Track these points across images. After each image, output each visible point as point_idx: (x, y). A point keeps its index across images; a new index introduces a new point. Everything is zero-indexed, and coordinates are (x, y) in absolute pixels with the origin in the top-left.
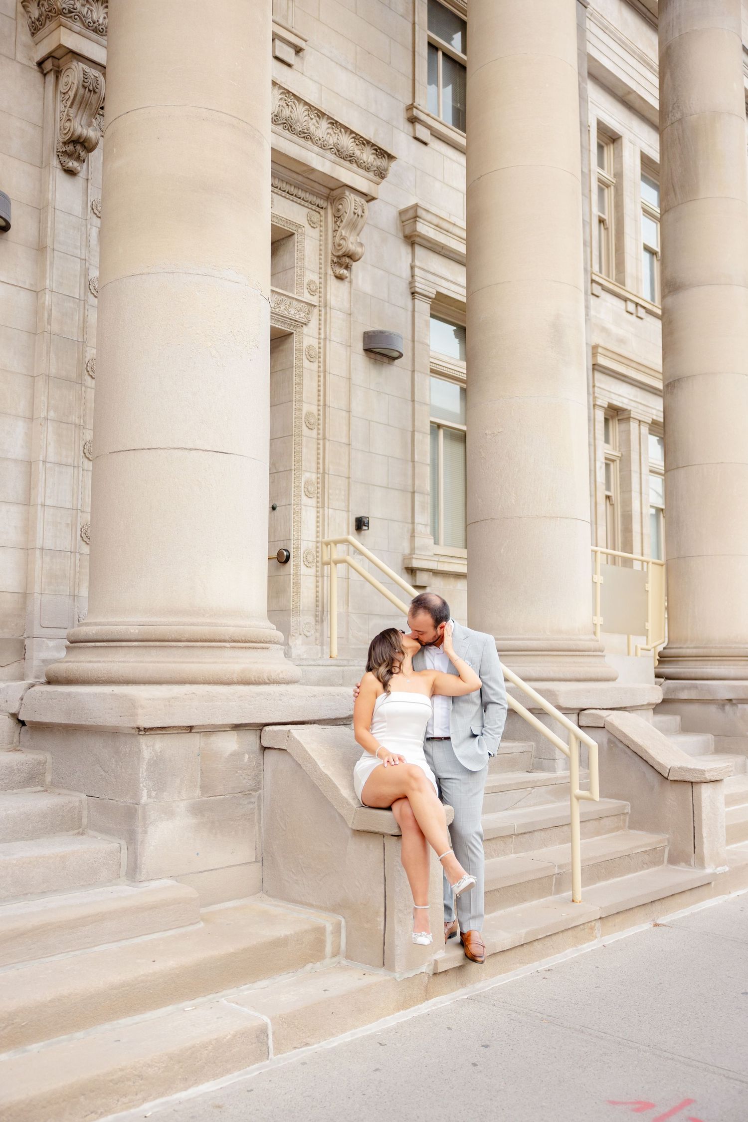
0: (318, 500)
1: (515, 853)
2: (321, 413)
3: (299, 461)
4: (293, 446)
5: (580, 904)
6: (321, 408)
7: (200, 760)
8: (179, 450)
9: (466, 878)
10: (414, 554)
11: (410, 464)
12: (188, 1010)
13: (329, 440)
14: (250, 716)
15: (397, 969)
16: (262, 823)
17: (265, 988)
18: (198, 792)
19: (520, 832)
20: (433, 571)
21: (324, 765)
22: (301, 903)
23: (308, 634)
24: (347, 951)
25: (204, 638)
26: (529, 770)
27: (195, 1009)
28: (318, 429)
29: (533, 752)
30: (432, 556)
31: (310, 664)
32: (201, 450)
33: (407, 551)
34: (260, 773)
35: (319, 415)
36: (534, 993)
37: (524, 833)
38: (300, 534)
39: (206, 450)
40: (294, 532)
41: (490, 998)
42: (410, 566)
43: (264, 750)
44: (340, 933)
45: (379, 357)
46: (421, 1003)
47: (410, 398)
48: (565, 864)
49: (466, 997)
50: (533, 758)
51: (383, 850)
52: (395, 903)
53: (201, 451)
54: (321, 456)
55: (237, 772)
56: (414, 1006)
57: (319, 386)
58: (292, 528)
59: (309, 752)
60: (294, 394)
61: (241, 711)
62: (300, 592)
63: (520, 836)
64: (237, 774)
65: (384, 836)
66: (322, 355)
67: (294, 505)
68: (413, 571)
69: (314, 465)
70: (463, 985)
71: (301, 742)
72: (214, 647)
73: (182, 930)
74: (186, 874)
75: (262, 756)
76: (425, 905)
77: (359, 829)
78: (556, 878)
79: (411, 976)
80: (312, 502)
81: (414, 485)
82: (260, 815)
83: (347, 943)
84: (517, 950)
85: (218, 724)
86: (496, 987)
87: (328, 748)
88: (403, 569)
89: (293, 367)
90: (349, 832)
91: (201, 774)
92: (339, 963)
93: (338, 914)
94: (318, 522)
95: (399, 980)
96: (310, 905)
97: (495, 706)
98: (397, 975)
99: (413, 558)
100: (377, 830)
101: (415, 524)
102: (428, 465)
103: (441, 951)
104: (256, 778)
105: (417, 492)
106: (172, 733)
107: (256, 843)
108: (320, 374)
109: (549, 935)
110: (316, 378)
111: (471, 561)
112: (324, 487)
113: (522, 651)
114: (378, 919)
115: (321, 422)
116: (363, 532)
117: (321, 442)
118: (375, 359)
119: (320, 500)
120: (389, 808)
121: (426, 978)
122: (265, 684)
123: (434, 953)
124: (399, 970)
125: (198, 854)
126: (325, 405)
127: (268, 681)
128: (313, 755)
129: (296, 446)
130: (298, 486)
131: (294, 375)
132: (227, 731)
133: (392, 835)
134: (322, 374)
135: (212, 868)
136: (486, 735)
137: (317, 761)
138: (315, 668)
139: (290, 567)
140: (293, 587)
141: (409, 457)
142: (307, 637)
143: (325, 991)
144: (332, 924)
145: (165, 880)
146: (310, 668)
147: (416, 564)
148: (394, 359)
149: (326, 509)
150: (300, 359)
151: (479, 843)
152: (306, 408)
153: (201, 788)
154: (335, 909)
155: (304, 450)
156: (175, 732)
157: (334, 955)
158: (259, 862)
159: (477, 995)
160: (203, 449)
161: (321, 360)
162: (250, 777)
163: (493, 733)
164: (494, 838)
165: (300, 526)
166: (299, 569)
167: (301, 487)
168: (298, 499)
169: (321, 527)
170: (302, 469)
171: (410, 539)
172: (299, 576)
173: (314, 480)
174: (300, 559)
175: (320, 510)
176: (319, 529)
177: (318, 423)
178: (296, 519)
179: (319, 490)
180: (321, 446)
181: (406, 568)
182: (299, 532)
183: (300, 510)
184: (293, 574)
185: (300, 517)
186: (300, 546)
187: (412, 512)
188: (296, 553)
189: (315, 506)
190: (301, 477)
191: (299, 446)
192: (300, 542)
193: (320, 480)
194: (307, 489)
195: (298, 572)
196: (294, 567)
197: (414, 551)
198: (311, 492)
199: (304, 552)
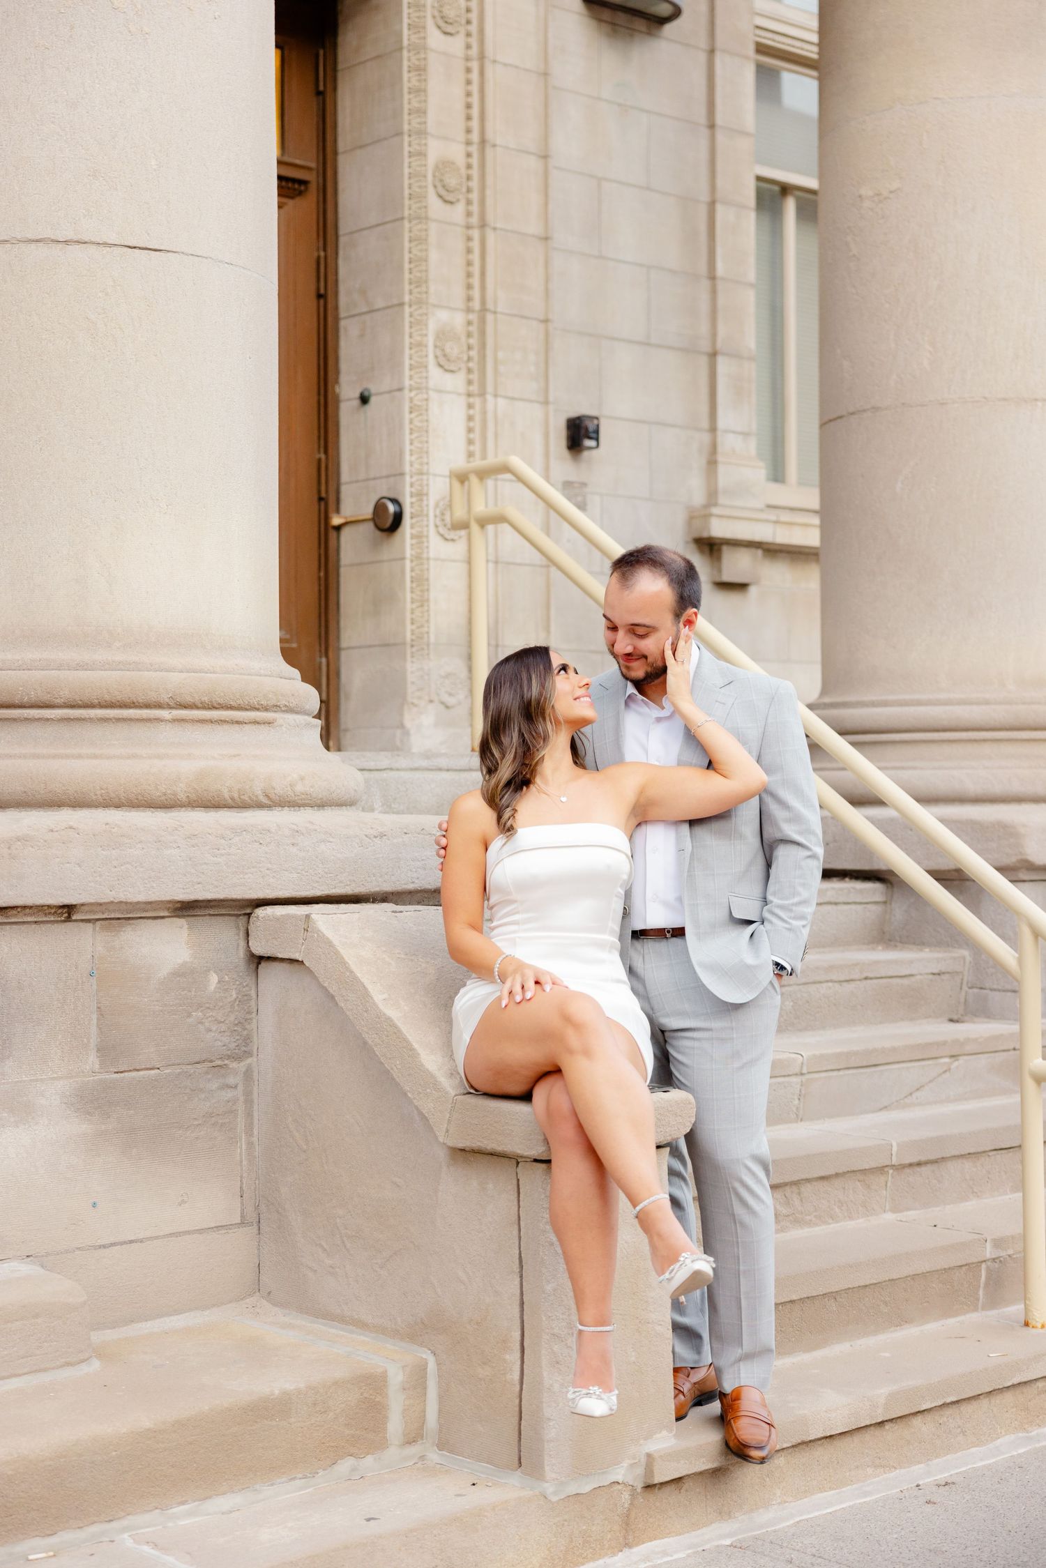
0: (471, 376)
1: (895, 1210)
2: (475, 161)
3: (421, 282)
4: (407, 244)
5: (1041, 1331)
6: (474, 149)
7: (95, 987)
8: (41, 244)
9: (688, 1261)
10: (716, 505)
11: (705, 284)
12: (37, 1559)
13: (495, 229)
14: (216, 883)
15: (549, 1474)
16: (256, 1132)
17: (231, 1512)
18: (92, 1061)
19: (907, 1162)
20: (765, 547)
21: (385, 996)
22: (342, 1320)
23: (451, 701)
24: (440, 1431)
25: (107, 697)
26: (955, 1017)
27: (54, 1556)
28: (469, 202)
29: (966, 973)
30: (762, 510)
31: (416, 765)
32: (93, 243)
33: (699, 499)
34: (248, 1016)
35: (469, 166)
36: (895, 1536)
37: (919, 1164)
38: (426, 460)
39: (105, 244)
40: (411, 455)
41: (785, 1545)
42: (705, 535)
43: (259, 963)
44: (425, 1388)
45: (621, 18)
46: (614, 1554)
47: (702, 119)
48: (1013, 1237)
49: (728, 1542)
50: (965, 987)
51: (516, 1195)
52: (544, 1319)
53: (94, 247)
54: (476, 269)
55: (189, 1015)
56: (593, 1559)
57: (468, 94)
58: (408, 447)
59: (353, 967)
60: (406, 117)
61: (193, 871)
62: (428, 600)
63: (907, 1171)
64: (190, 1020)
65: (518, 1163)
66: (474, 16)
67: (411, 390)
68: (716, 548)
69: (459, 292)
70: (724, 1514)
71: (336, 942)
72: (131, 720)
73: (45, 1378)
74: (67, 1252)
75: (254, 978)
76: (603, 1324)
77: (461, 1145)
78: (988, 1268)
79: (587, 1489)
80: (456, 382)
81: (714, 335)
82: (249, 1115)
83: (440, 1411)
84: (867, 1436)
85: (135, 900)
86: (807, 1520)
87: (403, 956)
88: (687, 542)
89: (401, 49)
90: (442, 1154)
91: (98, 1019)
92: (422, 1458)
93: (421, 1345)
94: (470, 430)
95: (554, 1499)
96: (362, 1325)
97: (792, 850)
98: (549, 1488)
99: (711, 515)
100: (499, 1148)
101: (719, 433)
102: (751, 285)
103: (664, 1433)
104: (240, 1029)
105: (723, 354)
106: (24, 923)
107: (242, 1183)
108: (469, 64)
109: (953, 1403)
110: (462, 76)
111: (829, 513)
112: (483, 346)
113: (945, 730)
114: (507, 1357)
115: (474, 184)
116: (586, 454)
117: (476, 234)
118: (614, 24)
119: (475, 377)
120: (526, 1097)
121: (626, 1496)
122: (260, 806)
123: (645, 1439)
124: (554, 1475)
125: (94, 1205)
126: (483, 141)
127: (265, 801)
128: (363, 975)
129: (413, 244)
130: (420, 343)
131: (405, 68)
132: (163, 917)
133: (536, 1161)
134: (475, 65)
135: (133, 1238)
136: (771, 922)
137: (370, 987)
138: (430, 775)
139: (403, 541)
140: (412, 588)
141: (703, 268)
142: (447, 707)
143: (368, 1520)
144: (403, 1367)
145: (14, 1265)
146: (418, 775)
147: (718, 529)
148: (662, 21)
149: (489, 398)
150: (418, 28)
151: (759, 1181)
152: (435, 150)
153: (98, 1050)
154: (415, 1333)
155: (434, 256)
156: (29, 919)
157: (410, 1440)
158: (251, 1224)
159: (756, 1538)
160: (98, 240)
161: (473, 28)
162: (223, 1027)
163: (790, 918)
164: (837, 1175)
165: (427, 442)
166: (426, 544)
167: (426, 347)
168: (421, 374)
169: (477, 443)
170: (427, 303)
171: (707, 469)
172: (425, 562)
173: (459, 328)
174: (428, 521)
175: (474, 400)
176: (474, 448)
177: (468, 186)
178: (415, 423)
179: (473, 353)
180: (474, 244)
181: (696, 541)
182: (425, 455)
183: (425, 402)
184: (411, 558)
185: (425, 418)
186: (428, 490)
187: (711, 403)
188: (416, 508)
189: (463, 391)
190: (427, 320)
191: (422, 244)
192: (428, 480)
193: (472, 329)
194: (442, 350)
195: (422, 553)
196: (414, 542)
197: (717, 499)
198: (452, 358)
199: (437, 502)
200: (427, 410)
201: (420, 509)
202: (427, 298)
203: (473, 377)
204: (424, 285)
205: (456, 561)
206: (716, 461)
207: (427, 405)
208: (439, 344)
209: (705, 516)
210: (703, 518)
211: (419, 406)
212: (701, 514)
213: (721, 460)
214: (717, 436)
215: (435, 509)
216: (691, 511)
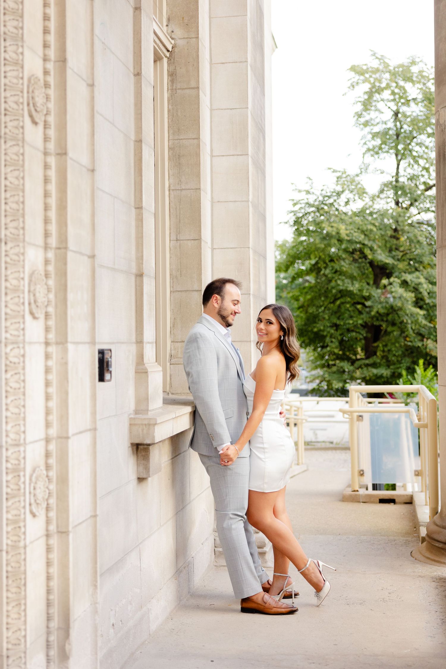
0: (49, 323)
2: (53, 80)
6: (52, 67)
13: (73, 160)
28: (46, 126)
35: (48, 85)
38: (22, 429)
40: (7, 423)
47: (131, 66)
67: (6, 345)
69: (40, 226)
80: (39, 330)
101: (144, 345)
102: (153, 213)
105: (145, 275)
112: (63, 288)
115: (51, 105)
117: (52, 160)
119: (53, 322)
126: (64, 60)
129: (9, 169)
130: (16, 289)
147: (157, 435)
152: (28, 62)
165: (24, 406)
166: (23, 529)
167: (23, 292)
168: (17, 325)
169: (55, 397)
170: (24, 241)
171: (135, 378)
172: (22, 551)
173: (41, 267)
174: (25, 501)
175: (52, 349)
176: (52, 404)
177: (47, 108)
178: (11, 384)
179: (52, 296)
180: (52, 173)
181: (132, 444)
182: (22, 423)
183: (22, 359)
184: (7, 549)
185: (22, 378)
186: (25, 463)
187: (136, 318)
188: (12, 486)
189: (42, 340)
190: (24, 261)
191: (18, 170)
192: (25, 451)
193: (51, 268)
194: (34, 295)
195: (19, 541)
196: (9, 529)
197: (148, 406)
198: (39, 304)
199: (31, 476)
200: (24, 369)
201: (17, 487)
202: (24, 234)
203: (51, 323)
204: (21, 220)
205: (39, 538)
206: (146, 371)
207: (24, 362)
208: (32, 289)
209: (149, 425)
210: (146, 426)
211: (15, 363)
212: (145, 423)
213: (149, 370)
214: (143, 349)
215: (30, 484)
216: (131, 418)
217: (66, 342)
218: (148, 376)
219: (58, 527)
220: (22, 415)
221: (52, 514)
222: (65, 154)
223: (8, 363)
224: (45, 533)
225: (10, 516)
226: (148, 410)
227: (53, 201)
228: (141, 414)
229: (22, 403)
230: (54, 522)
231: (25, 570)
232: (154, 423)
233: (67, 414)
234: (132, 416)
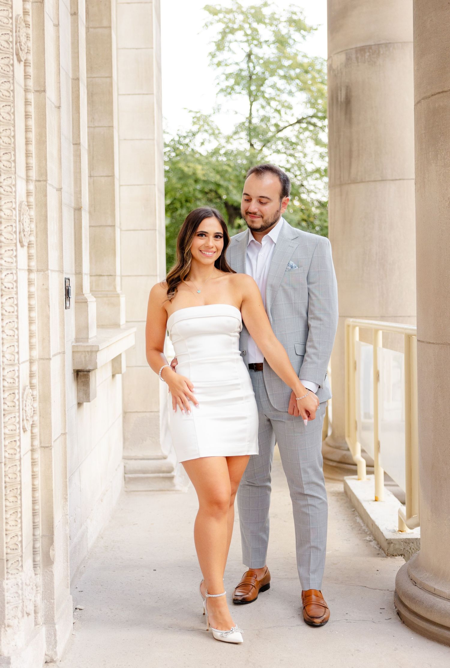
28: (26, 64)
38: (17, 350)
68: (85, 373)
80: (24, 257)
130: (9, 219)
165: (17, 329)
166: (18, 443)
167: (15, 222)
168: (11, 252)
169: (37, 322)
170: (15, 173)
171: (75, 308)
172: (18, 463)
173: (24, 198)
174: (19, 416)
175: (33, 276)
176: (34, 327)
177: (28, 47)
178: (6, 308)
179: (33, 226)
180: (32, 109)
181: (74, 370)
182: (16, 344)
183: (15, 284)
184: (5, 461)
185: (15, 302)
186: (19, 381)
187: (75, 250)
188: (9, 404)
189: (26, 268)
190: (15, 192)
191: (9, 105)
192: (18, 371)
193: (32, 199)
194: (23, 224)
195: (15, 454)
196: (7, 443)
197: (88, 334)
198: (25, 233)
199: (23, 394)
200: (17, 294)
201: (13, 404)
202: (15, 167)
203: (33, 251)
204: (13, 153)
205: (28, 452)
206: (87, 301)
207: (17, 287)
208: (22, 219)
209: (92, 352)
210: (88, 353)
211: (9, 288)
212: (87, 350)
213: (89, 300)
214: (82, 280)
215: (23, 401)
216: (73, 346)
217: (47, 269)
218: (88, 306)
219: (41, 443)
220: (16, 337)
221: (36, 430)
222: (44, 91)
223: (3, 288)
224: (30, 448)
225: (7, 431)
226: (88, 338)
227: (32, 136)
228: (81, 342)
229: (16, 326)
230: (38, 437)
231: (21, 481)
232: (96, 350)
233: (49, 337)
234: (74, 344)
